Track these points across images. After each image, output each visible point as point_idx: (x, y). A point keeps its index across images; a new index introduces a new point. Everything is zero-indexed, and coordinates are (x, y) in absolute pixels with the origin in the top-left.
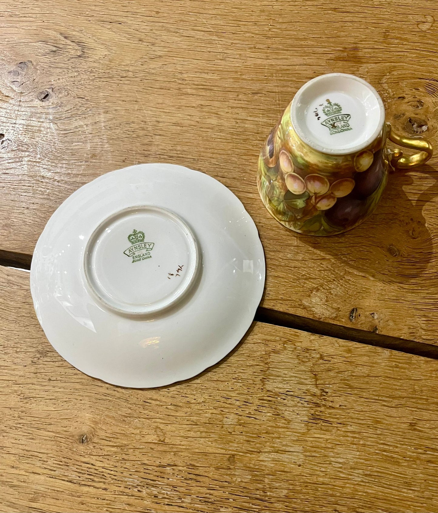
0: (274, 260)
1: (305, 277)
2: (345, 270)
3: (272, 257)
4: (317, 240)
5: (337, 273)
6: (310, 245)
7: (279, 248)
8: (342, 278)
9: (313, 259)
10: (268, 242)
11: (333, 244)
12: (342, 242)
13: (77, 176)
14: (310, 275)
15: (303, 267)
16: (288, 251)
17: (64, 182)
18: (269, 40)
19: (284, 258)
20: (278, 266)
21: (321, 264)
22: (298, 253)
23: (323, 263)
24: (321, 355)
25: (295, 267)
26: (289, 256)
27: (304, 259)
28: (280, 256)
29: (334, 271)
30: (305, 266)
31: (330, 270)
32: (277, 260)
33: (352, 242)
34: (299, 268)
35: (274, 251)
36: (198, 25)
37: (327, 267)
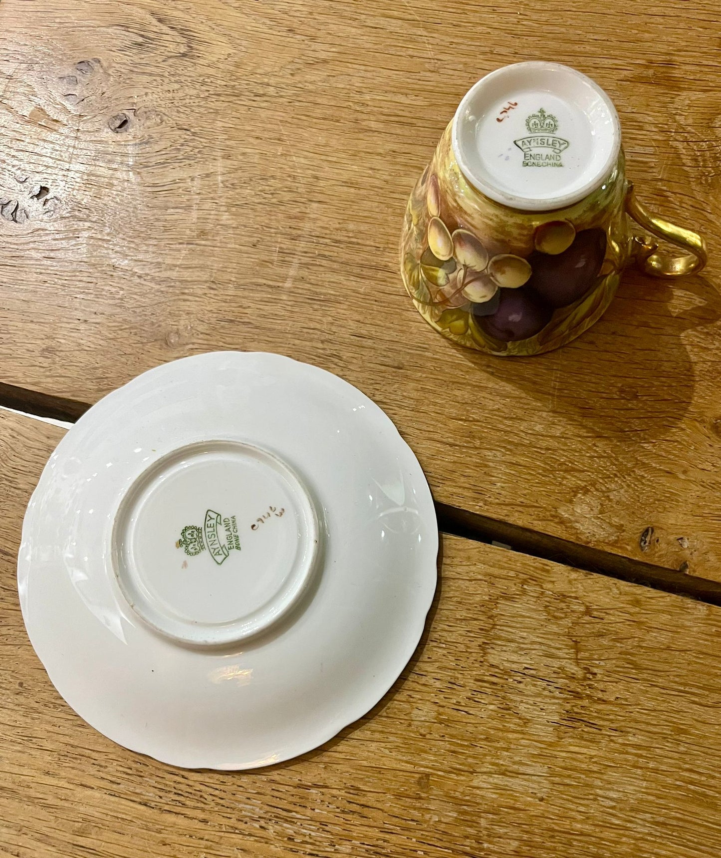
0: (512, 435)
1: (564, 467)
2: (636, 459)
3: (508, 429)
4: (588, 403)
5: (621, 463)
6: (577, 410)
7: (520, 413)
8: (629, 472)
9: (580, 436)
10: (501, 401)
11: (617, 412)
12: (632, 409)
13: (173, 268)
14: (572, 463)
15: (563, 450)
16: (536, 419)
17: (149, 277)
18: (518, 40)
19: (530, 432)
20: (516, 445)
21: (594, 445)
22: (554, 423)
23: (598, 444)
24: (587, 608)
25: (547, 449)
26: (538, 428)
27: (565, 436)
28: (522, 428)
29: (617, 460)
30: (565, 448)
31: (609, 457)
32: (516, 435)
33: (650, 409)
34: (555, 450)
35: (511, 419)
36: (392, 8)
37: (605, 452)
